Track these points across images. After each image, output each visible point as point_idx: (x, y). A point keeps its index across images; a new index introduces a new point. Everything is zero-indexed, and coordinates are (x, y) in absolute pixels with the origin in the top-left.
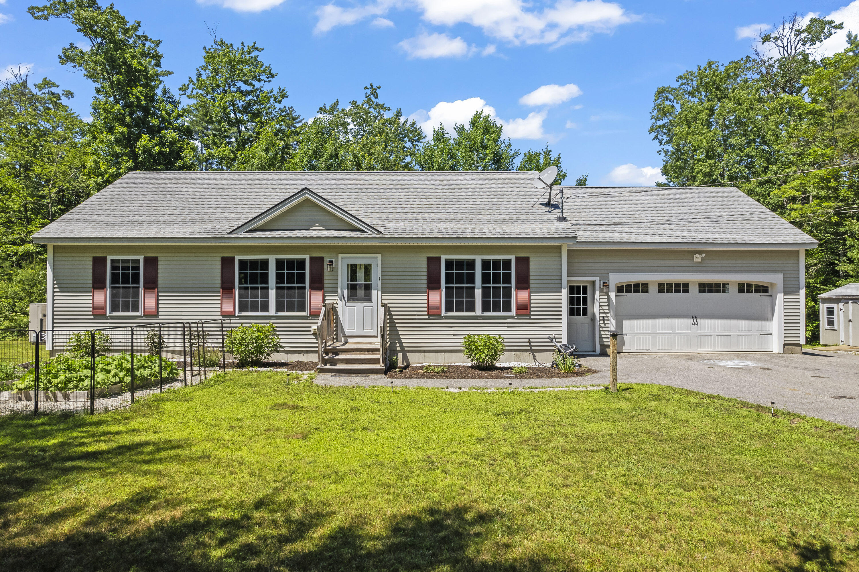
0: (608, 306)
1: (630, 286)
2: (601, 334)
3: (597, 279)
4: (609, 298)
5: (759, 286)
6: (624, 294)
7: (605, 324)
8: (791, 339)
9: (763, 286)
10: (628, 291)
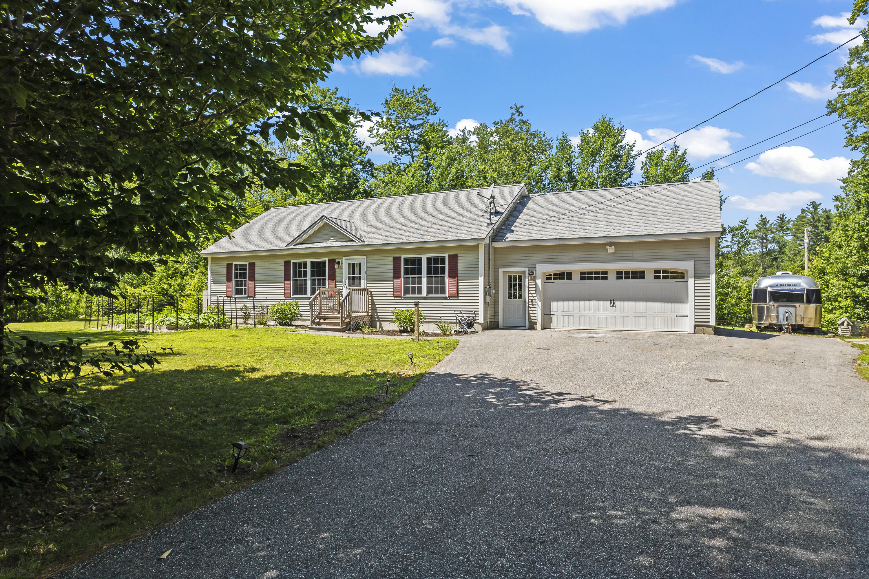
0: (536, 290)
1: (557, 274)
2: (529, 313)
3: (526, 270)
4: (536, 285)
5: (675, 272)
6: (552, 281)
7: (533, 305)
8: (702, 321)
9: (679, 273)
10: (555, 279)
